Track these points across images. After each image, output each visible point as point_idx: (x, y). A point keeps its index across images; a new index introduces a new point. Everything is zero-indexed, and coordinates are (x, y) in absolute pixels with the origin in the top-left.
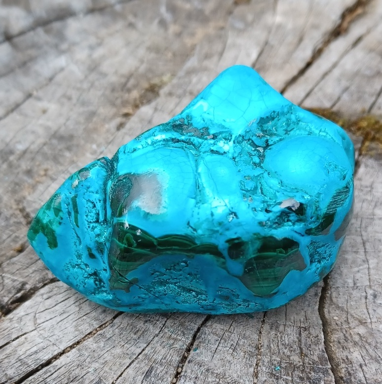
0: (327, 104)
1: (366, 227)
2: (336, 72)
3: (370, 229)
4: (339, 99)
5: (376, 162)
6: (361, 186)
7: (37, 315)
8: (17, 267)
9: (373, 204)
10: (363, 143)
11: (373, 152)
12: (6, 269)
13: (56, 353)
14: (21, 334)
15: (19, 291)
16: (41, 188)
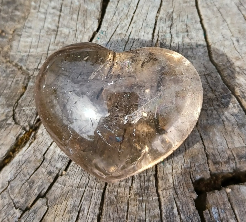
8: (28, 100)
15: (37, 114)
16: (15, 44)
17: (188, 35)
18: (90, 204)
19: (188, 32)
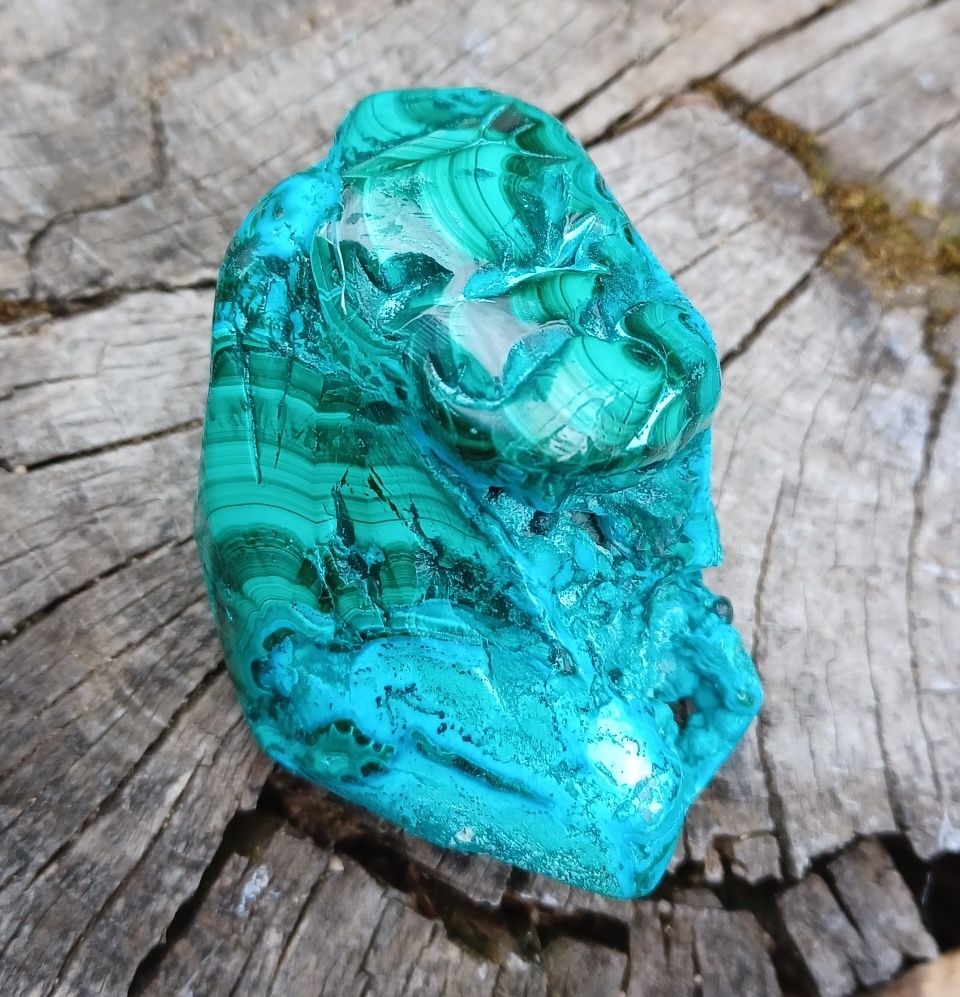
0: (812, 122)
1: (753, 424)
2: (869, 51)
3: (757, 430)
4: (841, 119)
5: (838, 295)
6: (787, 332)
7: (108, 350)
8: (106, 233)
9: (789, 380)
10: (836, 242)
11: (843, 271)
12: (83, 230)
13: (115, 438)
14: (66, 373)
15: (93, 283)
16: (204, 74)
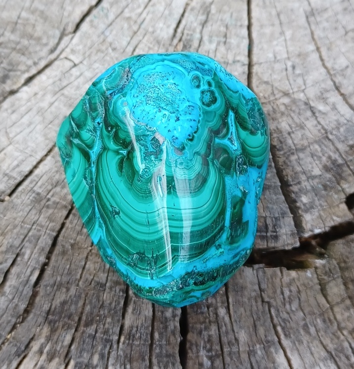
17: (225, 43)
18: (35, 248)
19: (226, 38)
